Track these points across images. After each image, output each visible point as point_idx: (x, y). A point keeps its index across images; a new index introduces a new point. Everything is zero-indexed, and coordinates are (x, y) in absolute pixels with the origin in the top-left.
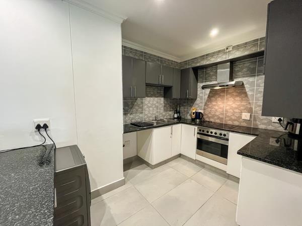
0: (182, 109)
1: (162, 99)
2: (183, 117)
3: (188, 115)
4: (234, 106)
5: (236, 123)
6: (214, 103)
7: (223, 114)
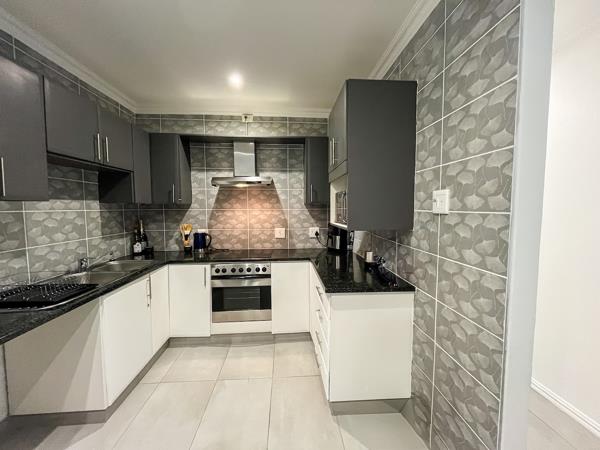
0: (153, 230)
1: (96, 205)
2: (157, 248)
3: (172, 241)
4: (262, 217)
5: (268, 246)
6: (229, 214)
7: (245, 233)
